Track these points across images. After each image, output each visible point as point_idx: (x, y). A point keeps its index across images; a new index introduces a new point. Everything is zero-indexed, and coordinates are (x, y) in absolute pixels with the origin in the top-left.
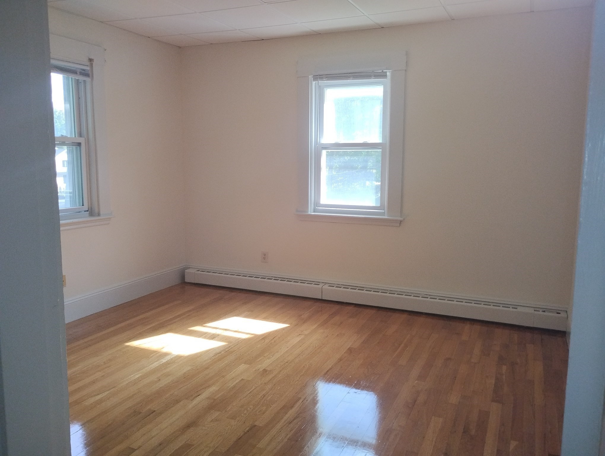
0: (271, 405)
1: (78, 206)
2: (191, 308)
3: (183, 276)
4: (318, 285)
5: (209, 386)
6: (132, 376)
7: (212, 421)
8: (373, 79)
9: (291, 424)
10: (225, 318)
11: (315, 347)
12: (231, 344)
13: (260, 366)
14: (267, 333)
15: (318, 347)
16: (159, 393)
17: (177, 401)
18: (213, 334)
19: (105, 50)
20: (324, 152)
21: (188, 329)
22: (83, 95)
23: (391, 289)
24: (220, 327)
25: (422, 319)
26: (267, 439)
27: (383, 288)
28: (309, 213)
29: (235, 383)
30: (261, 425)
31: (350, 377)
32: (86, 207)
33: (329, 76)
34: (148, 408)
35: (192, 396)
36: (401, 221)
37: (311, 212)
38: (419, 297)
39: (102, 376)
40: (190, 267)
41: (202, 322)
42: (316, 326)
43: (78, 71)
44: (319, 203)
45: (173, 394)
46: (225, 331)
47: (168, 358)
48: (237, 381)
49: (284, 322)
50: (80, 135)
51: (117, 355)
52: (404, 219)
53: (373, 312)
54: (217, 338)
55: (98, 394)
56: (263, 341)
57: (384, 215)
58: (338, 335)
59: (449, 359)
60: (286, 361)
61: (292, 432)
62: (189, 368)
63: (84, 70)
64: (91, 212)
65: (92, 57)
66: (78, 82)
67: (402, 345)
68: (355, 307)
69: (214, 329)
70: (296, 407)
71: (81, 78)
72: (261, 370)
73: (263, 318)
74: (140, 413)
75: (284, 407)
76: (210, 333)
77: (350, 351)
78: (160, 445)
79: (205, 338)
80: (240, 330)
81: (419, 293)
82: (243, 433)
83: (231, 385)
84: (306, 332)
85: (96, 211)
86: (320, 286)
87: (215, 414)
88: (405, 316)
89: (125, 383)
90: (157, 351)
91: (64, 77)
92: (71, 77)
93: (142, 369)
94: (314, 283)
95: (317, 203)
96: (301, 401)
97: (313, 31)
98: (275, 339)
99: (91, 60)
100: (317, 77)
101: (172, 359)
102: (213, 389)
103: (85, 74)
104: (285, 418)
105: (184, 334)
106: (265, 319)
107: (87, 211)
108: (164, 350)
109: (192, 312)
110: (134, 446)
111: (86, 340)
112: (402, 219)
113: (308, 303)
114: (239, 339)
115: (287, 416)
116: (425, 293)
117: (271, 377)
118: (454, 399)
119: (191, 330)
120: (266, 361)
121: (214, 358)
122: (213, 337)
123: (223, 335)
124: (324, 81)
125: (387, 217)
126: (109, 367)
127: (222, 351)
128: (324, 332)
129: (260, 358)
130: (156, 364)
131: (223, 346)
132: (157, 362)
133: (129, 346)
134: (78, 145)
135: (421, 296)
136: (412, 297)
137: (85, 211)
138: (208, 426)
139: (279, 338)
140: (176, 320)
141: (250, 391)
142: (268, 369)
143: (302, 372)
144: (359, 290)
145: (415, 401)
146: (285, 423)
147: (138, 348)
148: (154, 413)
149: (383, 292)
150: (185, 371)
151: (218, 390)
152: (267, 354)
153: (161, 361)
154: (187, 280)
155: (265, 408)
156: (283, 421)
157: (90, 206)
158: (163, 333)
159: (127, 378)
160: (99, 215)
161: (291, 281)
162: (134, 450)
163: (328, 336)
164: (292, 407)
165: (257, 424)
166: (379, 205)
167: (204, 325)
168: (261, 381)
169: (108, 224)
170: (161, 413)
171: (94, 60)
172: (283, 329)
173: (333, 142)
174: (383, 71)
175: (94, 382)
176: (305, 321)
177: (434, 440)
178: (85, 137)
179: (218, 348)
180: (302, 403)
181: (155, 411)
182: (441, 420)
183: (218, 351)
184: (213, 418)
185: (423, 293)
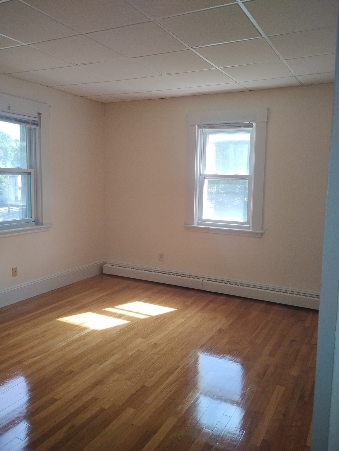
0: (158, 371)
1: (28, 218)
2: (106, 293)
3: (102, 269)
4: (200, 279)
5: (114, 354)
6: (60, 344)
7: (114, 381)
8: (243, 128)
9: (171, 386)
10: (130, 302)
11: (194, 327)
12: (133, 323)
13: (152, 340)
14: (159, 315)
15: (196, 327)
16: (78, 358)
17: (90, 365)
18: (120, 315)
19: (50, 106)
20: (206, 181)
21: (103, 309)
22: (33, 139)
23: (254, 285)
24: (126, 309)
25: (276, 308)
26: (152, 397)
27: (247, 283)
28: (194, 226)
29: (132, 353)
30: (149, 386)
31: (218, 351)
32: (33, 219)
33: (210, 125)
34: (69, 369)
35: (101, 361)
36: (262, 234)
37: (195, 225)
38: (274, 291)
39: (39, 343)
40: (108, 262)
41: (113, 304)
42: (197, 310)
43: (30, 122)
44: (202, 219)
45: (87, 359)
46: (129, 312)
47: (86, 331)
48: (135, 351)
49: (173, 307)
50: (31, 167)
51: (51, 328)
52: (264, 232)
53: (240, 301)
54: (122, 318)
55: (35, 357)
56: (156, 321)
57: (249, 229)
58: (212, 318)
59: (294, 341)
60: (171, 337)
61: (171, 392)
62: (101, 340)
63: (35, 121)
64: (37, 222)
65: (40, 112)
66: (30, 129)
67: (260, 328)
68: (226, 297)
69: (121, 311)
70: (176, 373)
71: (33, 127)
72: (153, 343)
73: (158, 303)
74: (63, 372)
75: (166, 373)
76: (118, 314)
77: (220, 331)
78: (75, 397)
79: (114, 317)
80: (140, 312)
81: (274, 288)
82: (135, 391)
83: (130, 354)
84: (189, 316)
85: (41, 221)
86: (201, 280)
87: (117, 376)
88: (263, 305)
89: (54, 349)
90: (78, 326)
91: (20, 126)
92: (25, 126)
93: (67, 339)
94: (197, 278)
95: (200, 219)
96: (180, 369)
97: (199, 92)
98: (165, 320)
99: (39, 114)
100: (202, 126)
101: (89, 332)
102: (117, 356)
103: (35, 123)
104: (167, 381)
105: (99, 313)
106: (160, 304)
107: (34, 221)
108: (84, 325)
109: (106, 297)
110: (57, 397)
111: (29, 315)
112: (263, 232)
113: (192, 293)
114: (138, 318)
115: (169, 379)
116: (279, 288)
117: (160, 348)
118: (295, 372)
119: (104, 311)
120: (157, 337)
121: (119, 332)
122: (120, 316)
123: (127, 315)
124: (207, 129)
125: (251, 231)
126: (44, 336)
127: (125, 327)
128: (202, 316)
129: (153, 334)
130: (77, 336)
131: (127, 324)
132: (78, 334)
133: (59, 321)
134: (29, 174)
135: (276, 291)
136: (269, 291)
137: (33, 222)
138: (111, 384)
139: (168, 319)
140: (95, 303)
141: (144, 359)
142: (158, 343)
143: (183, 346)
144: (229, 284)
145: (266, 372)
146: (167, 385)
147: (66, 323)
148: (73, 373)
149: (248, 287)
150: (98, 341)
151: (121, 357)
152: (158, 331)
153: (81, 333)
154: (105, 272)
155: (152, 373)
156: (165, 383)
157: (36, 218)
158: (84, 312)
159: (56, 346)
160: (42, 224)
161: (180, 276)
162: (56, 400)
163: (204, 319)
164: (173, 373)
165: (146, 385)
166: (246, 221)
167: (114, 307)
168: (152, 352)
169: (49, 231)
170: (78, 373)
171: (42, 114)
172: (172, 312)
173: (213, 174)
174: (250, 123)
175: (32, 348)
176: (188, 307)
177: (277, 403)
178: (34, 169)
179: (123, 325)
180: (180, 370)
181: (74, 371)
182: (283, 388)
183: (123, 327)
184: (115, 379)
185: (277, 288)
